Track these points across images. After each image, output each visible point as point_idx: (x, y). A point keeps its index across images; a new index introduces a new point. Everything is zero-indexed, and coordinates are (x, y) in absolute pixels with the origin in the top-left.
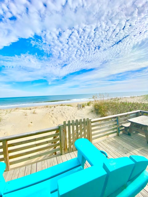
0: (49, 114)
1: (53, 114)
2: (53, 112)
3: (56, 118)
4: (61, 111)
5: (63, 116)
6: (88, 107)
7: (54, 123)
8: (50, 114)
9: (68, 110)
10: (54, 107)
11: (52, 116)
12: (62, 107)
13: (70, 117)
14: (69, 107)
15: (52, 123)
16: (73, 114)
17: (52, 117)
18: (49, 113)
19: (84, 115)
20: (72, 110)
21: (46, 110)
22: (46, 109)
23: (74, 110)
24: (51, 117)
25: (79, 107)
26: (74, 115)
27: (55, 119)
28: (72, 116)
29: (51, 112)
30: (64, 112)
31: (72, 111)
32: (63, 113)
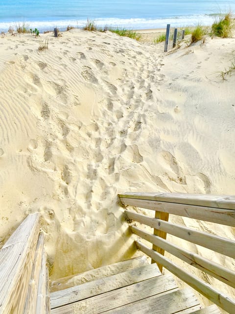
0: (23, 67)
1: (43, 65)
2: (43, 57)
3: (60, 90)
4: (83, 56)
5: (95, 80)
6: (218, 42)
7: (46, 112)
8: (28, 68)
9: (121, 51)
10: (52, 34)
11: (40, 75)
12: (89, 35)
13: (127, 89)
14: (126, 39)
15: (38, 114)
16: (144, 75)
17: (36, 80)
18: (26, 58)
19: (199, 80)
20: (140, 53)
21: (13, 45)
22: (13, 38)
23: (148, 55)
24: (30, 81)
25: (171, 43)
26: (147, 82)
27: (52, 92)
28: (137, 85)
29: (35, 57)
30: (98, 62)
31: (138, 57)
32: (93, 65)
